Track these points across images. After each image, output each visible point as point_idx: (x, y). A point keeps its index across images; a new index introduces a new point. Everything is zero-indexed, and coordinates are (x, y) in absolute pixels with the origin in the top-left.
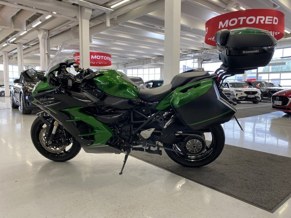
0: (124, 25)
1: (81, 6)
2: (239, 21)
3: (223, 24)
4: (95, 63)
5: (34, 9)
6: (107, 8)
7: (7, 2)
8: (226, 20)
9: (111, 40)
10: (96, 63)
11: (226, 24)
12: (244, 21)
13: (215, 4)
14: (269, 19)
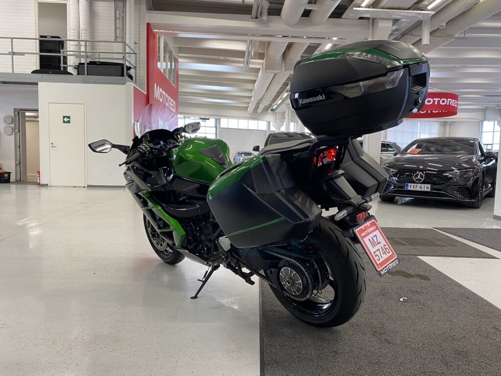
0: (467, 35)
1: (374, 19)
4: (425, 111)
5: (305, 38)
6: (422, 10)
7: (272, 36)
9: (456, 65)
10: (427, 111)
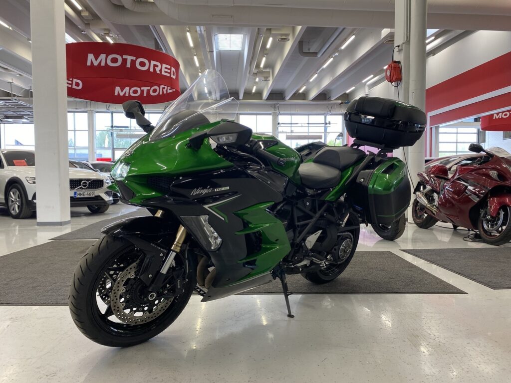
2: (125, 61)
3: (96, 59)
8: (102, 55)
11: (101, 60)
12: (133, 62)
13: (70, 20)
14: (166, 68)
